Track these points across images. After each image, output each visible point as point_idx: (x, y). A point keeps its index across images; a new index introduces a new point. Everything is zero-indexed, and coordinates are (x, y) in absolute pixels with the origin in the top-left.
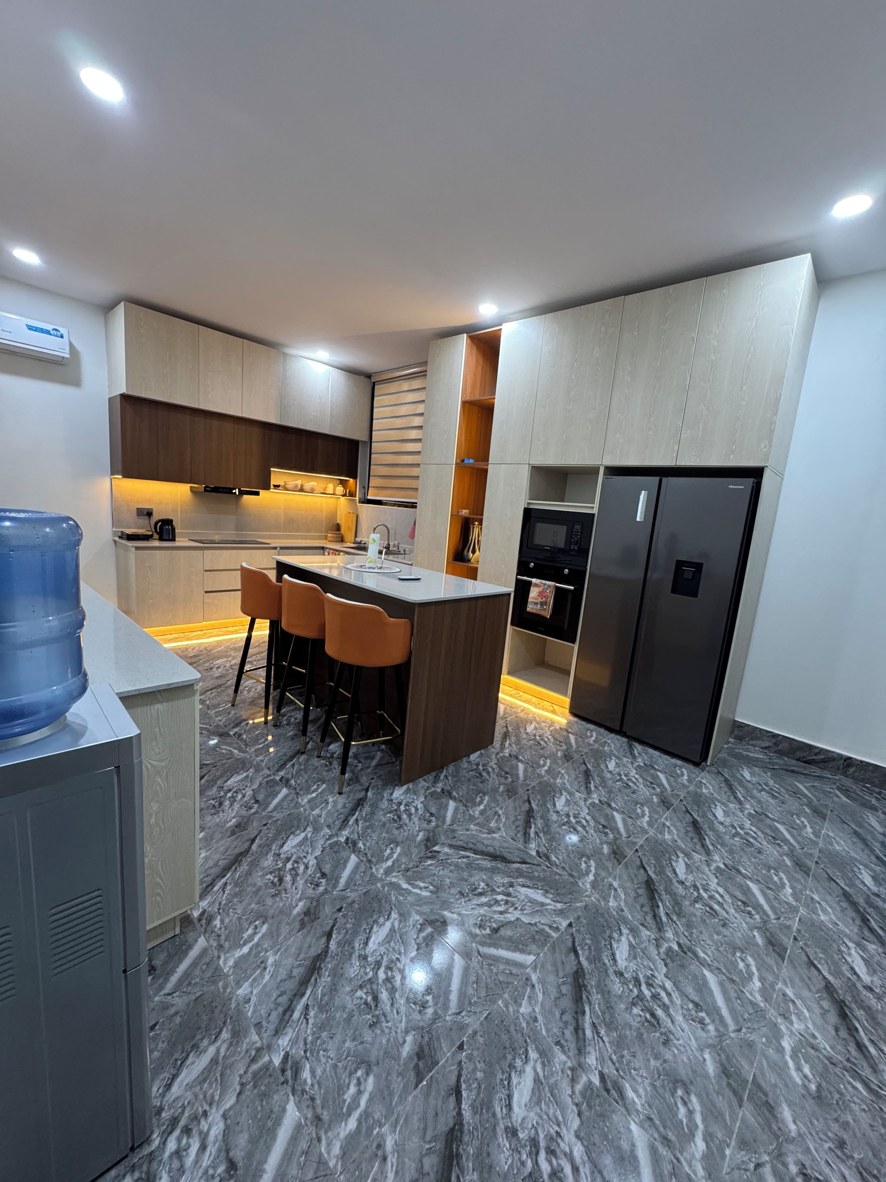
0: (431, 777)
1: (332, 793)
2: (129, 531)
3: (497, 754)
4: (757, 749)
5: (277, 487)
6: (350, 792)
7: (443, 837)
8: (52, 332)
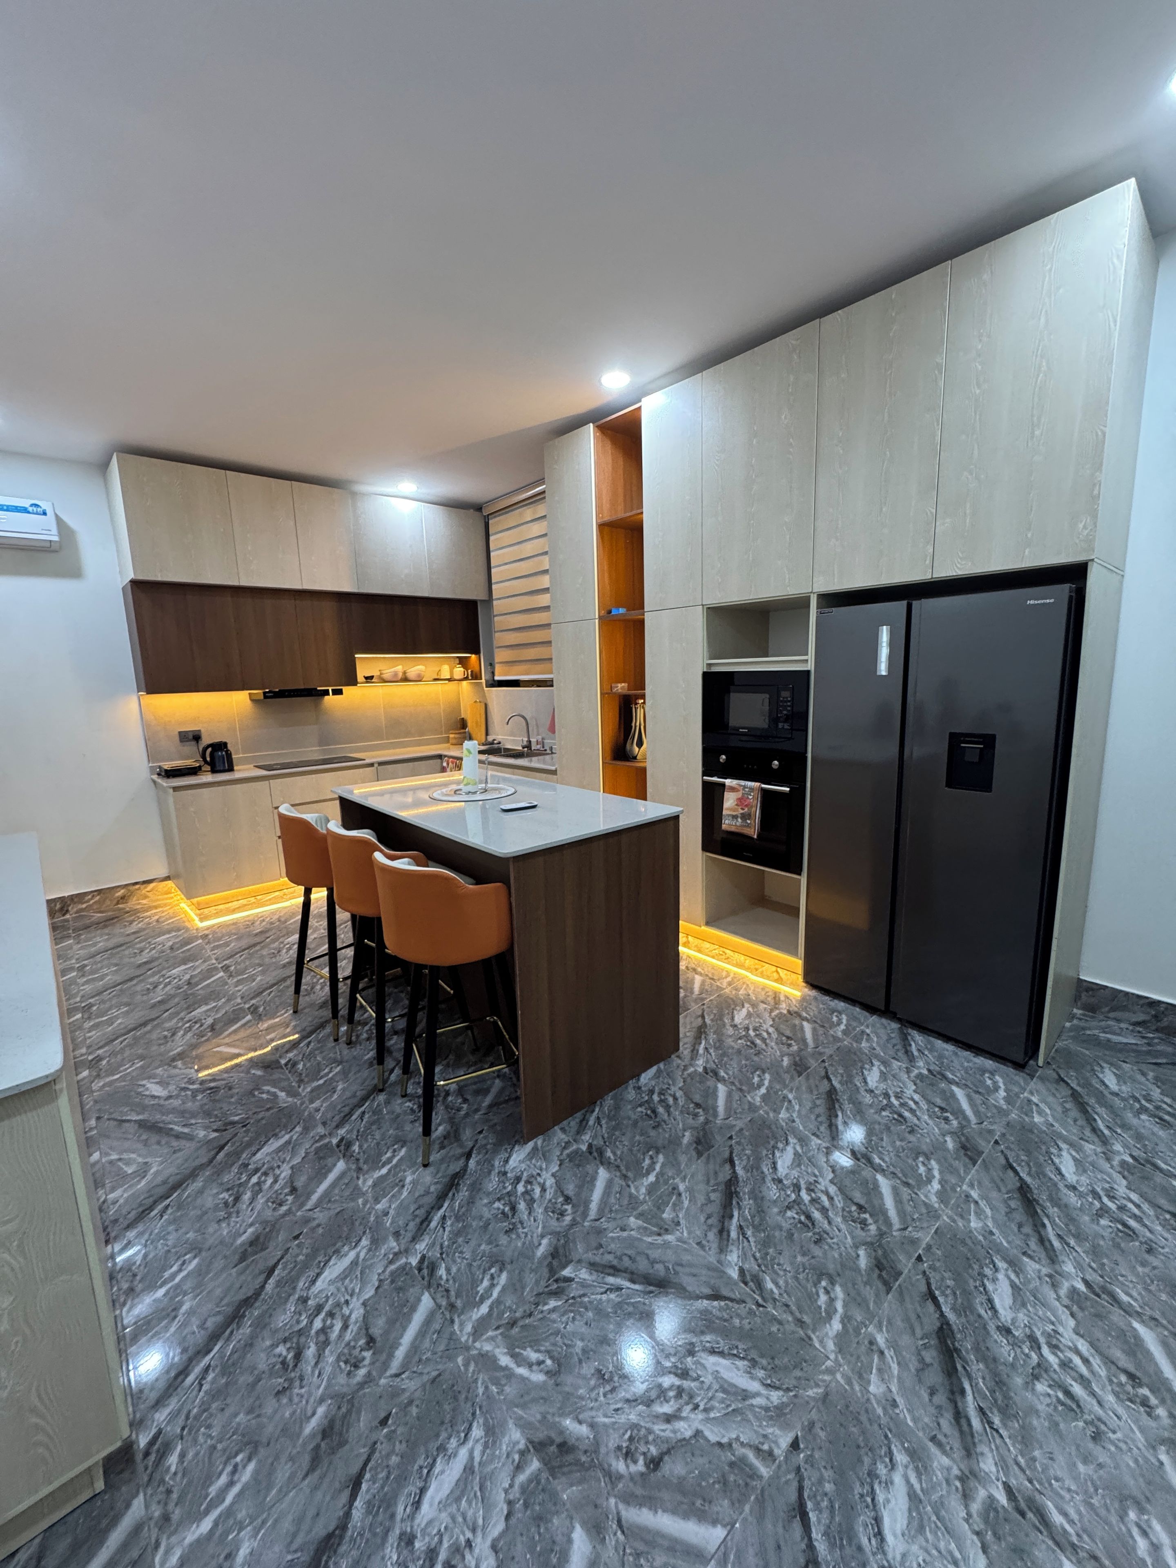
0: (573, 1123)
1: (413, 1164)
2: (167, 765)
3: (686, 1068)
4: (1123, 1025)
5: (369, 679)
6: (442, 1160)
7: (580, 1247)
8: (30, 509)
